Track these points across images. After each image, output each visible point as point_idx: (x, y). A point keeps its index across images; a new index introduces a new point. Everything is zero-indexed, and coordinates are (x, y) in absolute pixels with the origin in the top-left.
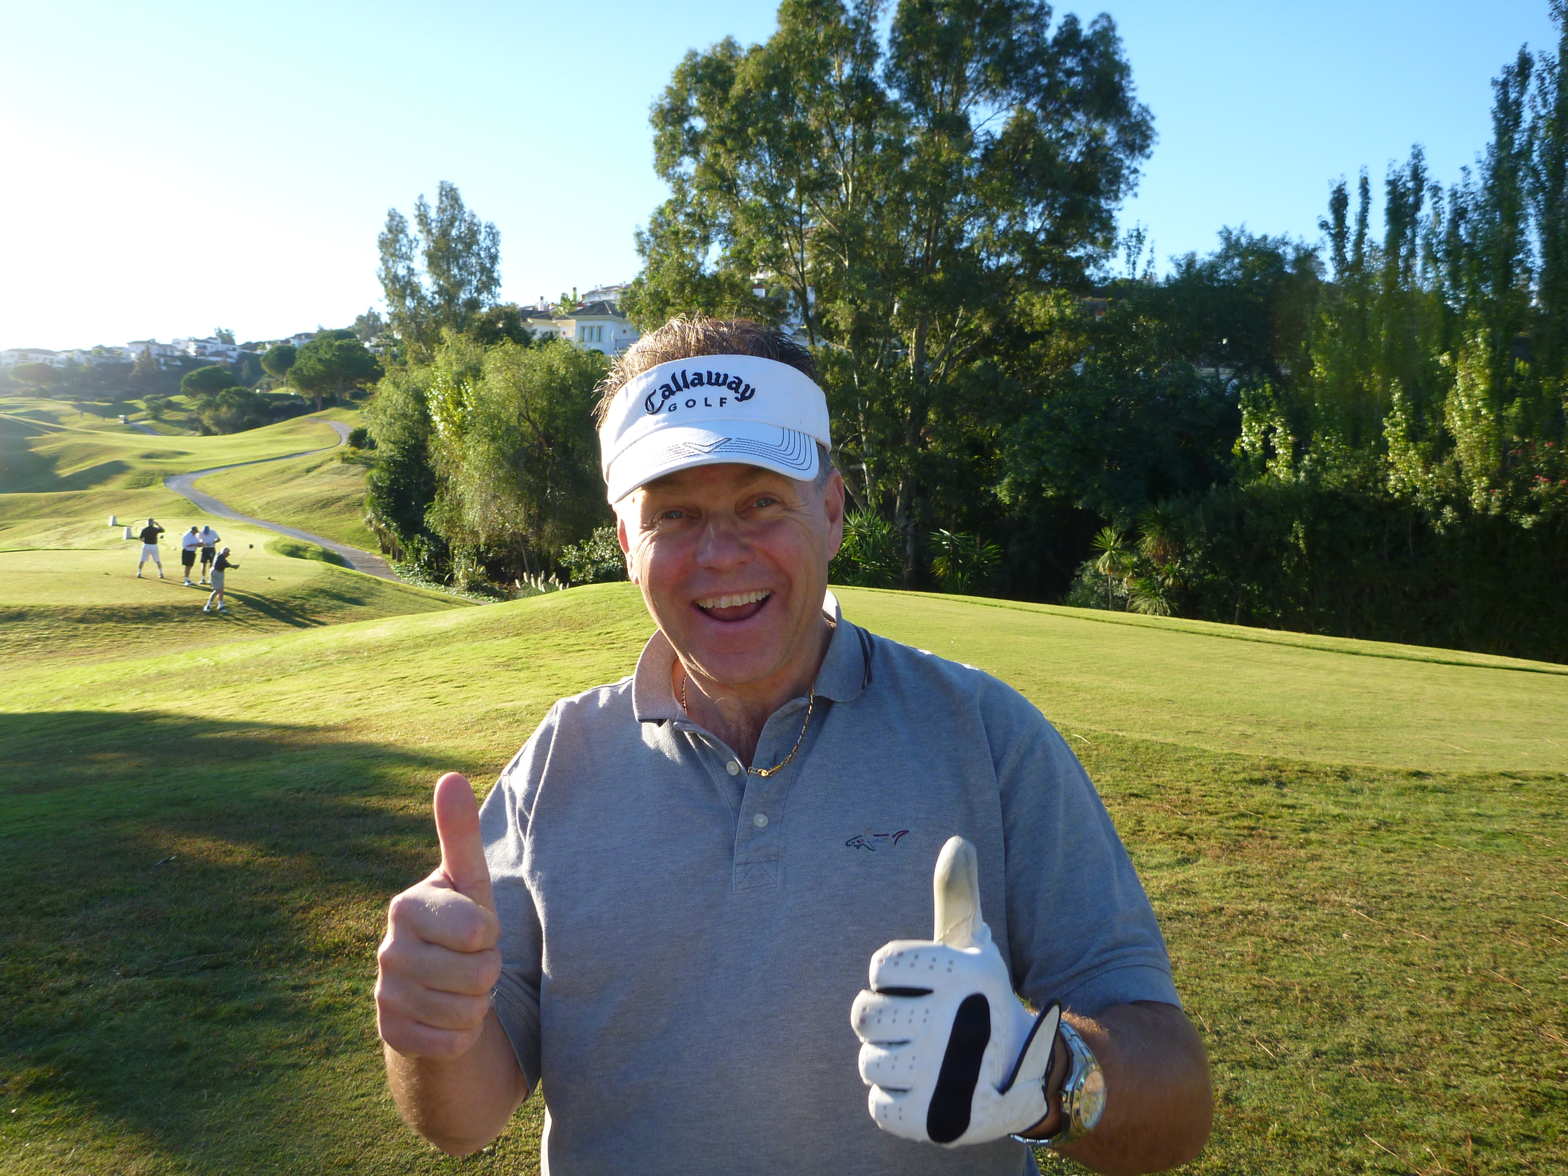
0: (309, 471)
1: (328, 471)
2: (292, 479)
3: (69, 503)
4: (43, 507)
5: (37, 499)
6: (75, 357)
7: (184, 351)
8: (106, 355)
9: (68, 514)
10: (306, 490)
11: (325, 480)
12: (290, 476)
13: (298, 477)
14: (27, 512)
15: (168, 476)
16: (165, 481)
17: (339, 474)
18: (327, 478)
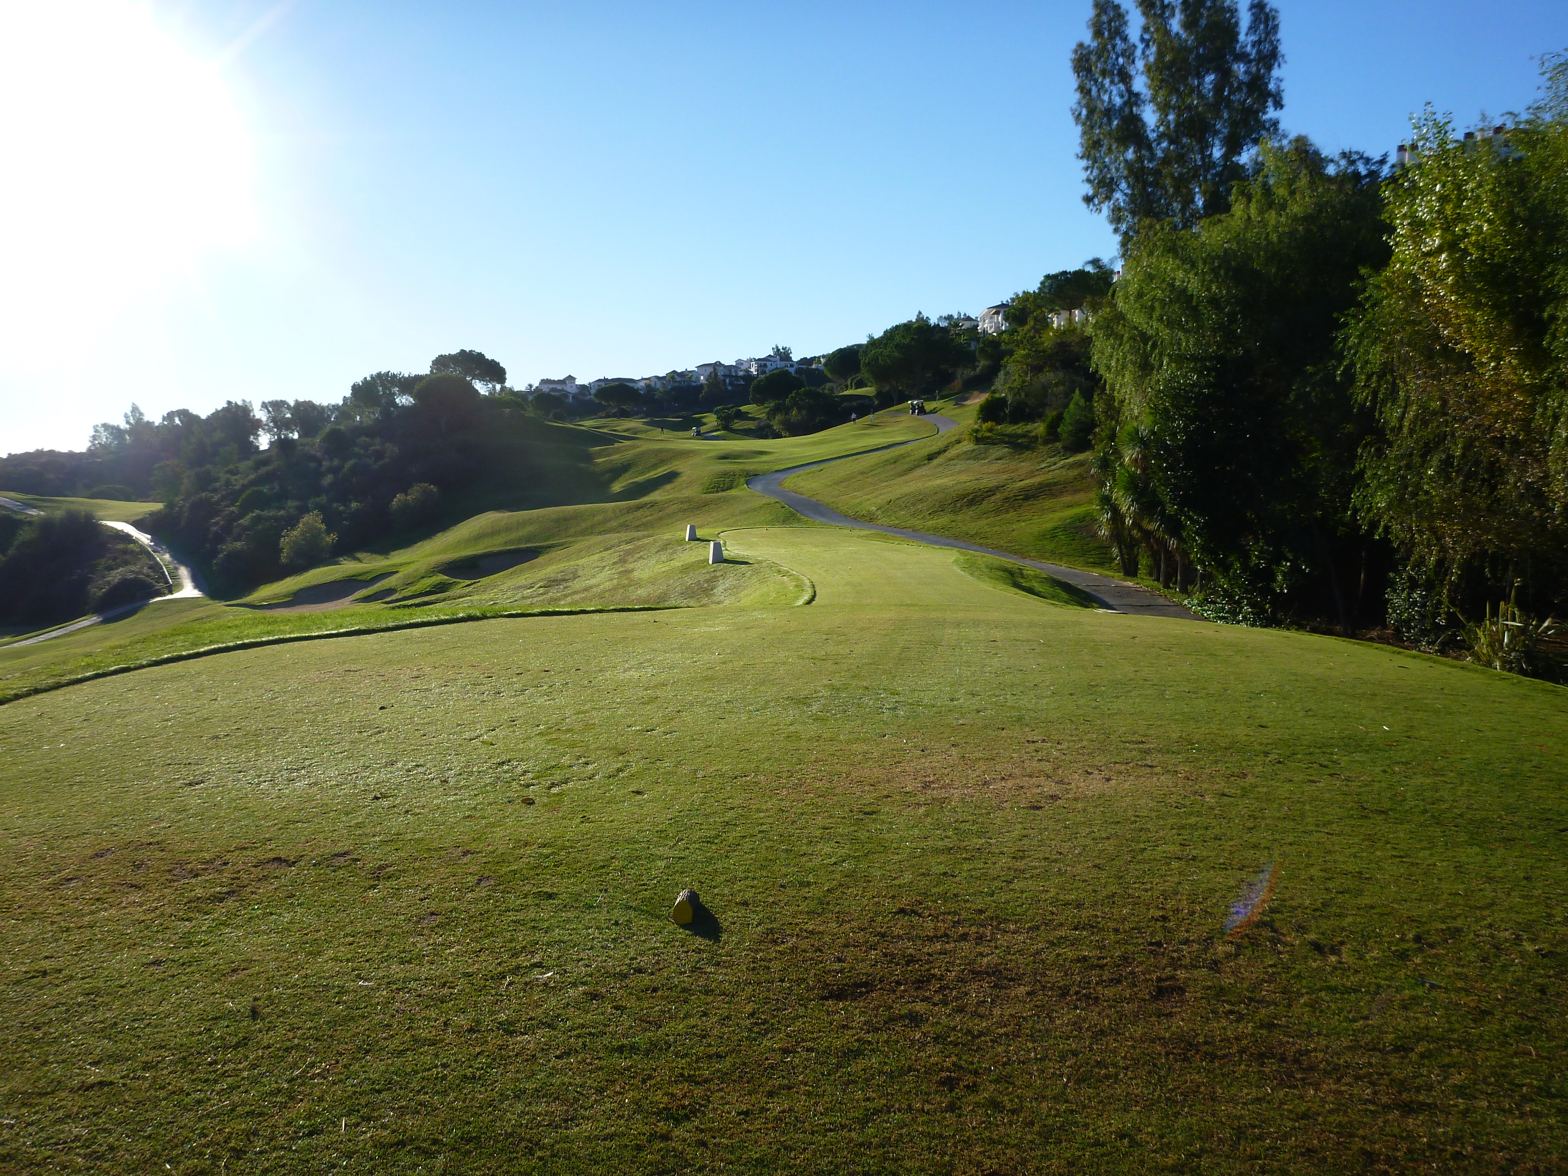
0: (931, 457)
1: (958, 456)
2: (911, 470)
3: (638, 514)
4: (610, 520)
5: (604, 511)
6: (653, 384)
7: (747, 371)
8: (678, 379)
9: (637, 528)
10: (939, 482)
11: (958, 467)
12: (906, 466)
13: (917, 466)
14: (592, 526)
15: (751, 477)
16: (748, 483)
17: (976, 459)
18: (960, 466)
